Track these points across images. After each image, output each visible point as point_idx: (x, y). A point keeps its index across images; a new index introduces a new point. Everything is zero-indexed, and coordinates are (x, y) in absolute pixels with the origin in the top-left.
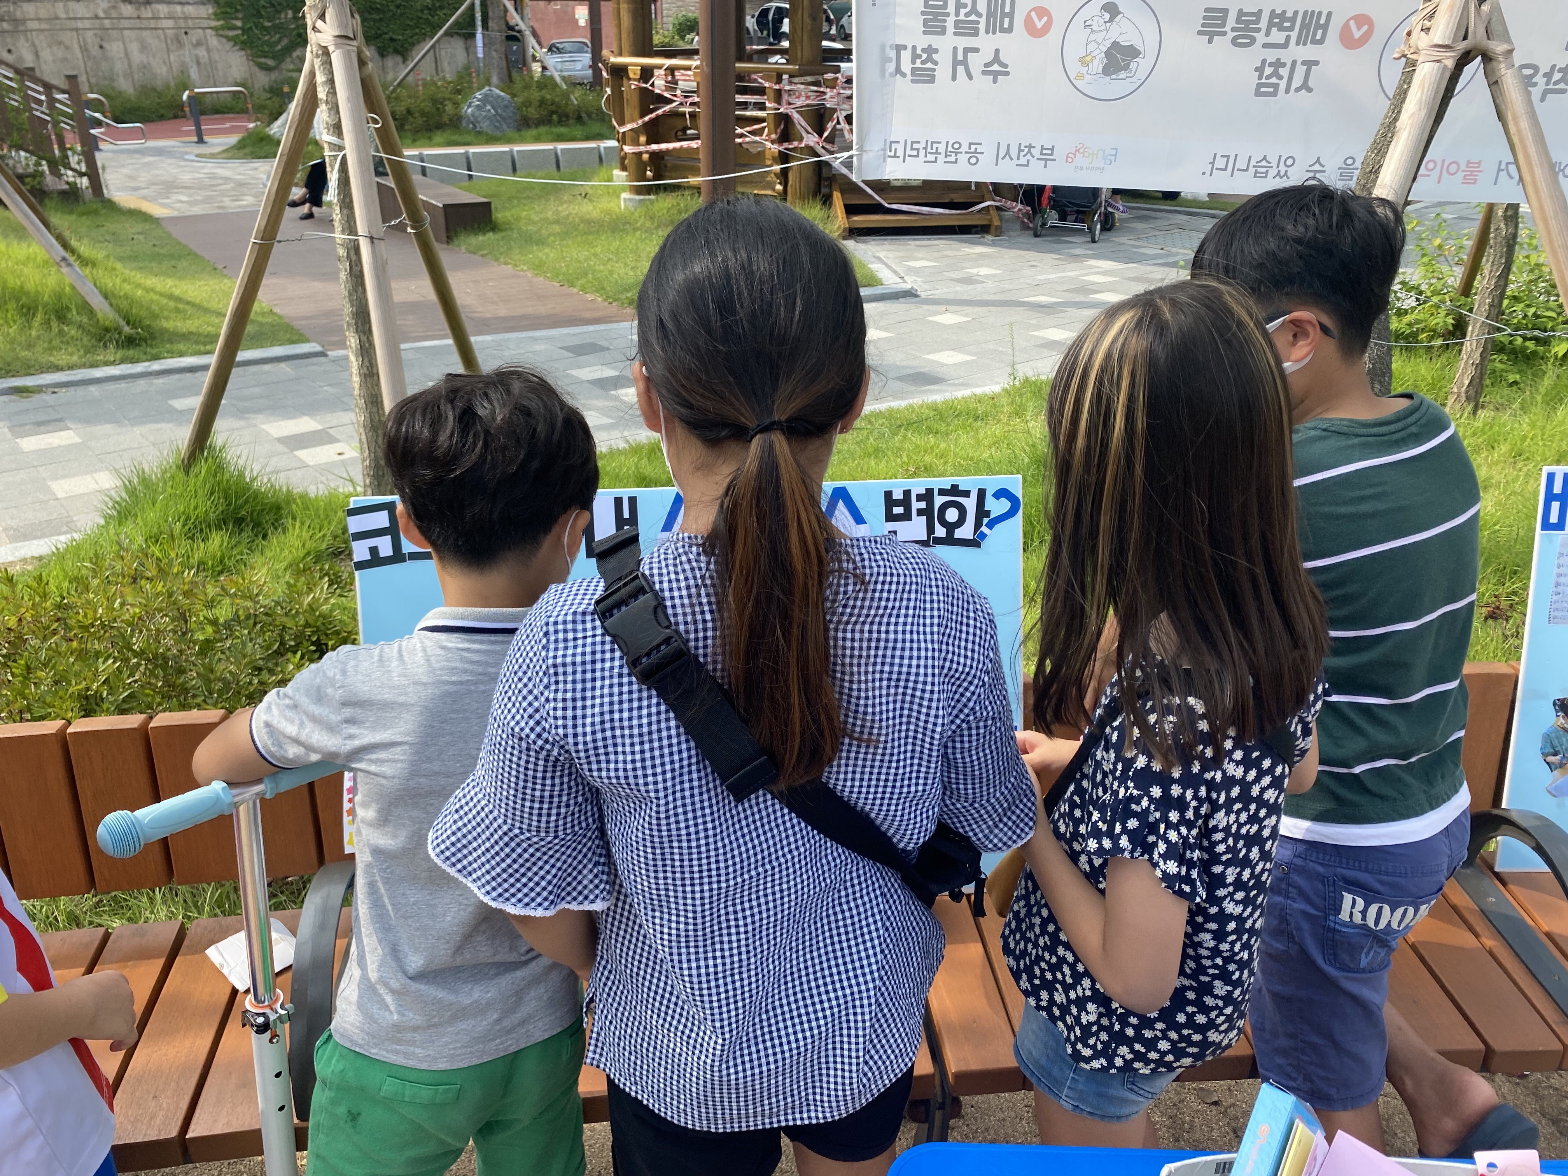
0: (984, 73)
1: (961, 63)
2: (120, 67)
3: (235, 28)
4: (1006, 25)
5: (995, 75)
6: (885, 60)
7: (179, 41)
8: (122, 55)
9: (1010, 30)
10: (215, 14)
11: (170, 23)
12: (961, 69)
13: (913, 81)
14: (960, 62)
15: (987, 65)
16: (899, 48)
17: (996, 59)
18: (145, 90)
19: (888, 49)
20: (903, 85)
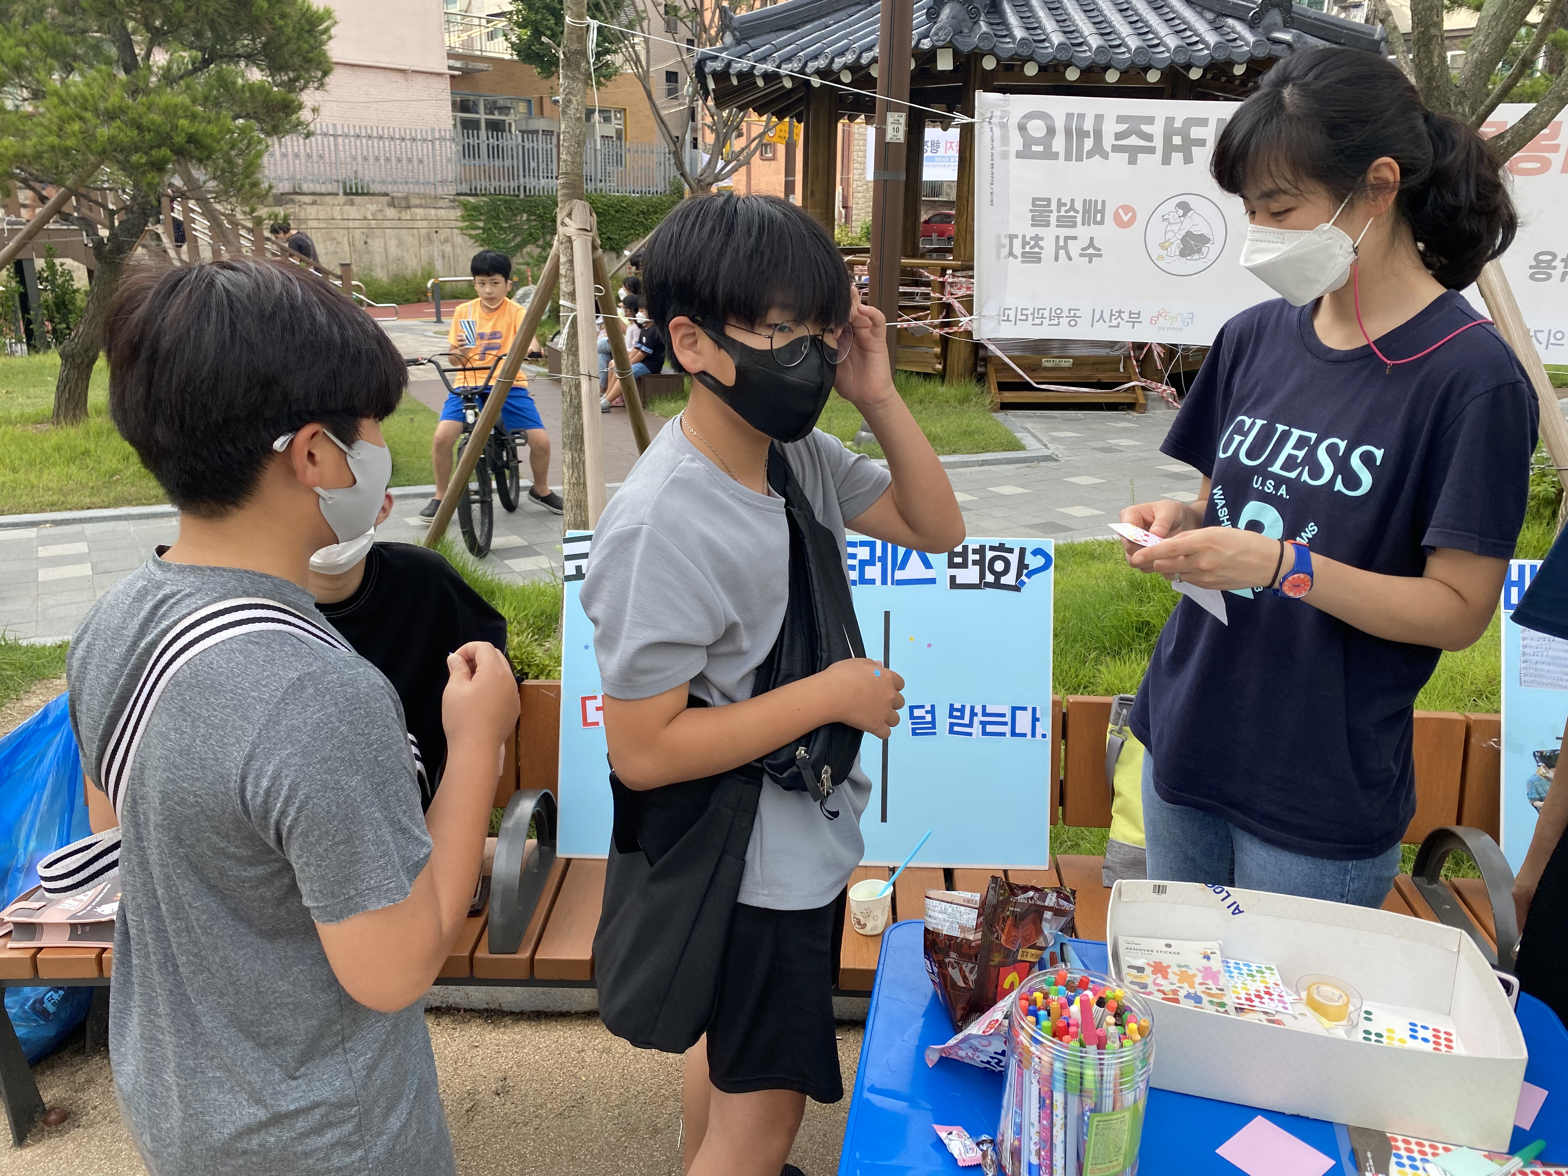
0: (1081, 255)
1: (1062, 248)
2: (378, 259)
3: (478, 228)
4: (1099, 219)
5: (1091, 257)
6: (1000, 246)
7: (430, 239)
8: (382, 250)
9: (1102, 222)
10: (462, 217)
11: (424, 224)
12: (1062, 252)
13: (1023, 262)
14: (1062, 246)
15: (1083, 249)
16: (1012, 237)
17: (1091, 244)
18: (396, 279)
19: (1002, 238)
20: (1015, 265)
